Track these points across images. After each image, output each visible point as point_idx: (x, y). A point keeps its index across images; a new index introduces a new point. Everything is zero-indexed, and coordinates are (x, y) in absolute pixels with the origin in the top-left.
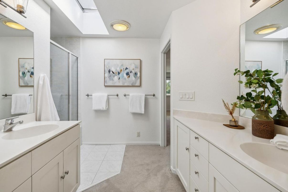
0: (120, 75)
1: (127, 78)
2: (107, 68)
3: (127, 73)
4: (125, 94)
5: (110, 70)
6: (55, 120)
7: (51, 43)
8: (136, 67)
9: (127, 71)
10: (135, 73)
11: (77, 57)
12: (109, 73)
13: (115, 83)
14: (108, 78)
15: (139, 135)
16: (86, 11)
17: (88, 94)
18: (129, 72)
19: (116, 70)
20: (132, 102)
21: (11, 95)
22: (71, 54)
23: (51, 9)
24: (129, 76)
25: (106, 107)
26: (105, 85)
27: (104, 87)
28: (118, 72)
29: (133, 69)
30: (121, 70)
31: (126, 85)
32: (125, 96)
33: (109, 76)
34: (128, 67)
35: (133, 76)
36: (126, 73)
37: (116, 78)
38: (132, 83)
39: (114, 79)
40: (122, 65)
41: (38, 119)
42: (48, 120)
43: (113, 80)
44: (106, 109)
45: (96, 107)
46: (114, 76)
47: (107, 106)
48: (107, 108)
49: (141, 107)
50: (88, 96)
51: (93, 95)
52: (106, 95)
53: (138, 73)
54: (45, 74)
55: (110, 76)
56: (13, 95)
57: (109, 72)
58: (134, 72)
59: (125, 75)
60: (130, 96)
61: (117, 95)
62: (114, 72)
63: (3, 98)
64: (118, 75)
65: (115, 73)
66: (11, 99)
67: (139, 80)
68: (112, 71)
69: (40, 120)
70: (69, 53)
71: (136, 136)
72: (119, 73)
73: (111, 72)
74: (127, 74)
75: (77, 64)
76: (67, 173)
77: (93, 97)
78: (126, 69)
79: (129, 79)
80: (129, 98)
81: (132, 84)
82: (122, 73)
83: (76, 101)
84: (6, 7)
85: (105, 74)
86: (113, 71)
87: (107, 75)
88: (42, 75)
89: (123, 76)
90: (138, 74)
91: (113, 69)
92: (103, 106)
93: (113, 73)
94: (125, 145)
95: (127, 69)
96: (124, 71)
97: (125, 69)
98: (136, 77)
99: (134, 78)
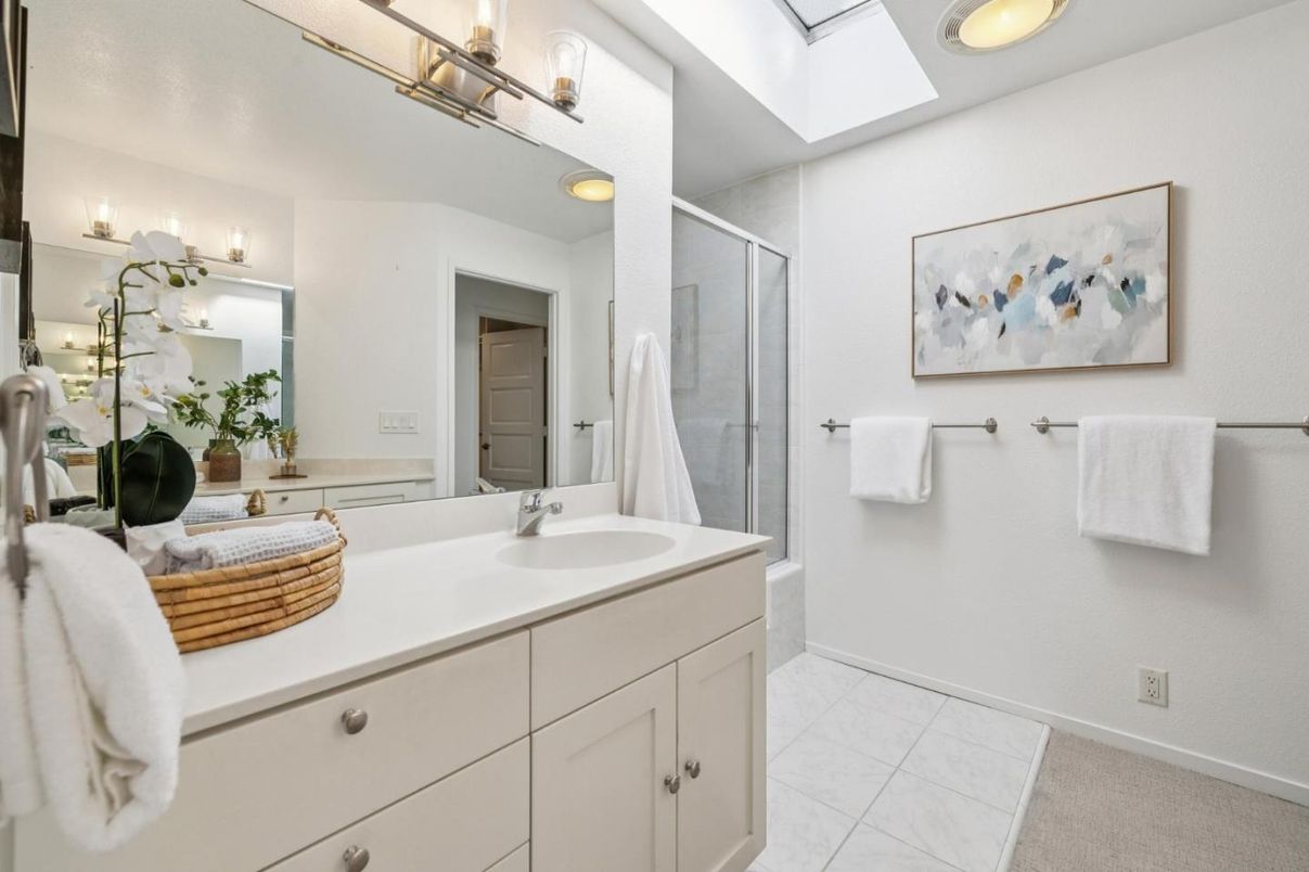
0: (1006, 307)
1: (1063, 321)
2: (926, 282)
3: (1057, 291)
4: (1044, 419)
5: (943, 288)
6: (685, 520)
7: (675, 209)
8: (1129, 244)
9: (1062, 276)
10: (1125, 284)
11: (784, 257)
12: (941, 308)
13: (976, 357)
14: (934, 333)
15: (1156, 692)
16: (824, 33)
17: (830, 421)
18: (1071, 285)
19: (985, 283)
20: (1098, 471)
21: (592, 425)
22: (756, 247)
23: (678, 74)
24: (1075, 304)
25: (922, 486)
26: (916, 374)
27: (913, 381)
28: (996, 294)
29: (1108, 260)
30: (1018, 280)
31: (1046, 362)
32: (1044, 429)
33: (942, 320)
34: (1063, 256)
35: (1108, 305)
36: (1053, 290)
37: (982, 329)
38: (1096, 346)
39: (967, 337)
40: (1024, 249)
41: (626, 508)
42: (654, 515)
43: (964, 344)
44: (921, 497)
45: (867, 481)
46: (969, 321)
47: (928, 483)
48: (927, 491)
49: (1173, 509)
50: (832, 429)
51: (854, 422)
52: (921, 423)
53: (1148, 278)
54: (652, 334)
55: (946, 323)
56: (595, 425)
57: (941, 299)
58: (1111, 276)
59: (1045, 307)
60: (1081, 432)
61: (992, 428)
62: (967, 297)
63: (577, 436)
64: (996, 310)
65: (974, 300)
66: (591, 436)
67: (1161, 323)
68: (958, 295)
69: (631, 513)
70: (749, 242)
71: (1138, 697)
72: (1001, 300)
73: (953, 301)
74: (1063, 295)
75: (784, 287)
76: (693, 771)
77: (854, 432)
78: (1049, 270)
79: (1071, 326)
80: (1074, 444)
81: (1099, 352)
82: (1019, 296)
83: (778, 450)
84: (520, 98)
85: (914, 314)
86: (963, 293)
87: (925, 319)
88: (641, 338)
89: (1029, 314)
90: (1149, 287)
91: (964, 284)
92: (906, 483)
93: (961, 305)
94: (1046, 731)
95: (1063, 263)
96: (1035, 281)
97: (1042, 268)
98: (1134, 305)
99: (1112, 319)
